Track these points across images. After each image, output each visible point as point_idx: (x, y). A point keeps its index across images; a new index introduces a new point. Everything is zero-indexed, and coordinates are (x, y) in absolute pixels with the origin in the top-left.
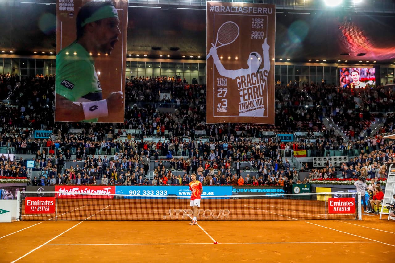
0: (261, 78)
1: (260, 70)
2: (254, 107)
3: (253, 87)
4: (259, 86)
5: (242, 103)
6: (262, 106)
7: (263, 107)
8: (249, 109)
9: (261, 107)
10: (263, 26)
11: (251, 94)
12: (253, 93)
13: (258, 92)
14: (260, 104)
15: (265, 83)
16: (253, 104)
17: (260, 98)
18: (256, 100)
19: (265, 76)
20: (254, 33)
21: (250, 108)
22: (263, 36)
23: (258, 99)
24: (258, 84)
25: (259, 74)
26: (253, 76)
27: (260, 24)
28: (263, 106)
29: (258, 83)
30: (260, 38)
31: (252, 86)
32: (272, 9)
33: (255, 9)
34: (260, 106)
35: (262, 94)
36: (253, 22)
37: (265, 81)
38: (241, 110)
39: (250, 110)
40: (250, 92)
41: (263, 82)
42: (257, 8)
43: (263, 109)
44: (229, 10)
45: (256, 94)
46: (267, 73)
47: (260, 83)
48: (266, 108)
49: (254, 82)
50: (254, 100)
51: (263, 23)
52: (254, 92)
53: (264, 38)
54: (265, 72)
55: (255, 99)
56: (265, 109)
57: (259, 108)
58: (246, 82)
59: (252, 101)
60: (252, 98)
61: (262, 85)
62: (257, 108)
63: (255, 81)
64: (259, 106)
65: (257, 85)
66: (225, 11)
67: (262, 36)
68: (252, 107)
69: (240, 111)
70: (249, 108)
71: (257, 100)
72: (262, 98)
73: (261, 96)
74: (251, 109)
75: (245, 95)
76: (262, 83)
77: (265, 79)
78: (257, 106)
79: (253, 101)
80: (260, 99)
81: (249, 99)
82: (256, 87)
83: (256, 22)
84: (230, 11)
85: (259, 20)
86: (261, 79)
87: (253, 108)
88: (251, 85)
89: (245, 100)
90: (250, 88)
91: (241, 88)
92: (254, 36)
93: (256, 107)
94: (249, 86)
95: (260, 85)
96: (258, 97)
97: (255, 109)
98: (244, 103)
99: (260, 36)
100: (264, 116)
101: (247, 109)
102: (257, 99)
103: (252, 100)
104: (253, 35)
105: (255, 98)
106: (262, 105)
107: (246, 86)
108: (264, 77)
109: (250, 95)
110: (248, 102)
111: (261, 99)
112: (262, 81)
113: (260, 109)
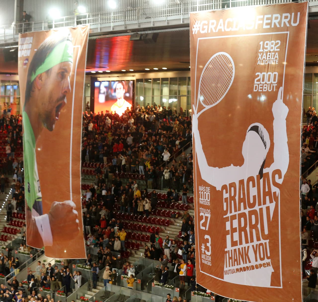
0: (267, 190)
1: (265, 171)
2: (250, 262)
3: (249, 212)
4: (261, 210)
5: (229, 251)
6: (266, 261)
7: (268, 264)
8: (239, 267)
9: (264, 264)
10: (277, 57)
11: (244, 229)
12: (248, 229)
13: (259, 226)
14: (262, 257)
15: (274, 203)
16: (247, 255)
17: (263, 241)
18: (253, 246)
19: (276, 184)
20: (261, 76)
21: (242, 265)
22: (276, 82)
23: (259, 243)
24: (260, 207)
25: (262, 181)
26: (251, 183)
27: (273, 53)
28: (269, 261)
29: (260, 205)
30: (270, 89)
31: (247, 211)
32: (299, 13)
33: (268, 19)
34: (262, 262)
35: (266, 232)
36: (261, 50)
37: (276, 199)
38: (226, 267)
39: (241, 269)
40: (243, 225)
41: (271, 202)
42: (272, 16)
43: (270, 270)
44: (222, 27)
45: (254, 231)
46: (280, 177)
47: (265, 203)
48: (276, 268)
49: (252, 201)
50: (250, 244)
51: (279, 50)
52: (252, 227)
53: (278, 88)
54: (277, 176)
55: (252, 244)
56: (274, 268)
57: (261, 265)
58: (237, 198)
59: (245, 248)
60: (247, 242)
61: (268, 208)
62: (257, 267)
63: (254, 197)
64: (259, 262)
65: (257, 208)
66: (216, 30)
67: (275, 84)
68: (246, 263)
69: (225, 269)
70: (240, 264)
71: (257, 245)
72: (267, 241)
73: (265, 238)
74: (244, 268)
75: (234, 230)
76: (268, 204)
77: (275, 193)
78: (256, 261)
79: (248, 247)
80: (261, 244)
81: (241, 243)
82: (254, 212)
83: (267, 49)
84: (224, 29)
85: (272, 44)
86: (265, 194)
87: (248, 265)
88: (245, 208)
89: (234, 244)
90: (243, 215)
91: (229, 215)
92: (258, 85)
93: (254, 263)
94: (242, 211)
95: (264, 207)
96: (258, 239)
97: (253, 268)
98: (232, 250)
99: (270, 83)
100: (271, 285)
101: (236, 267)
102: (256, 242)
103: (246, 245)
104: (257, 81)
105: (252, 241)
106: (268, 258)
107: (236, 211)
108: (274, 189)
109: (243, 233)
110: (239, 249)
111: (266, 243)
112: (267, 198)
113: (262, 267)
